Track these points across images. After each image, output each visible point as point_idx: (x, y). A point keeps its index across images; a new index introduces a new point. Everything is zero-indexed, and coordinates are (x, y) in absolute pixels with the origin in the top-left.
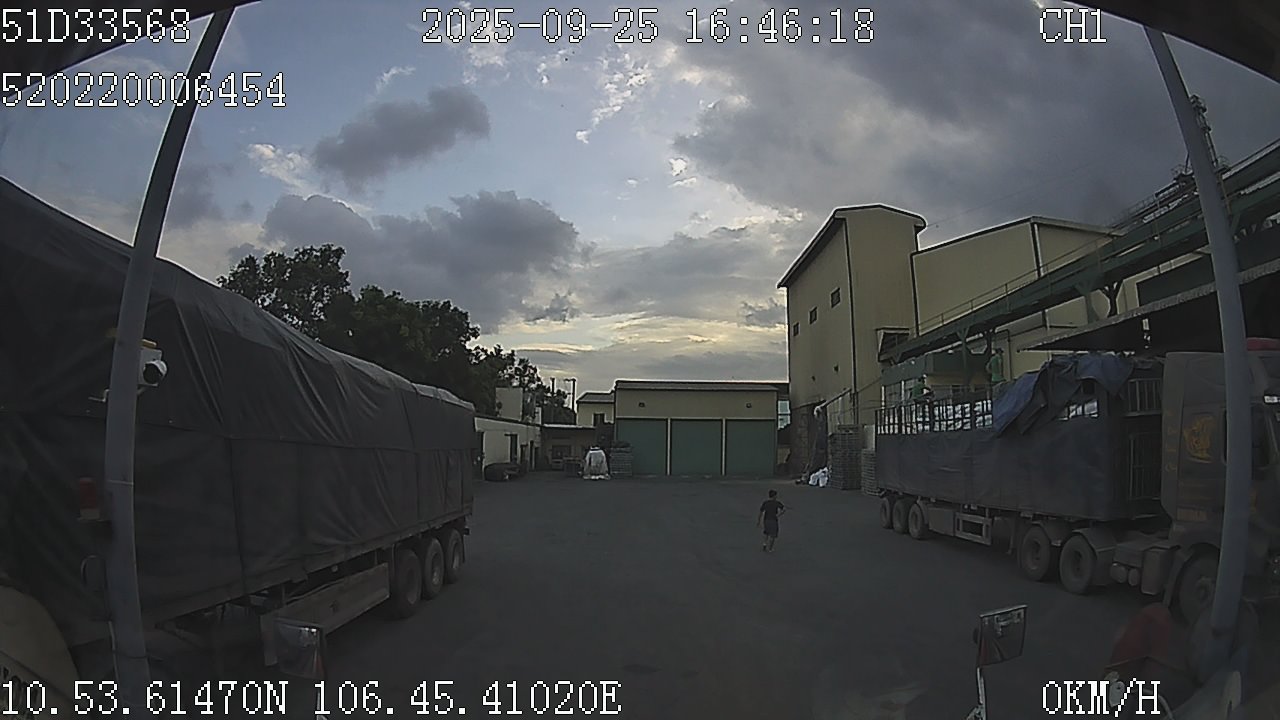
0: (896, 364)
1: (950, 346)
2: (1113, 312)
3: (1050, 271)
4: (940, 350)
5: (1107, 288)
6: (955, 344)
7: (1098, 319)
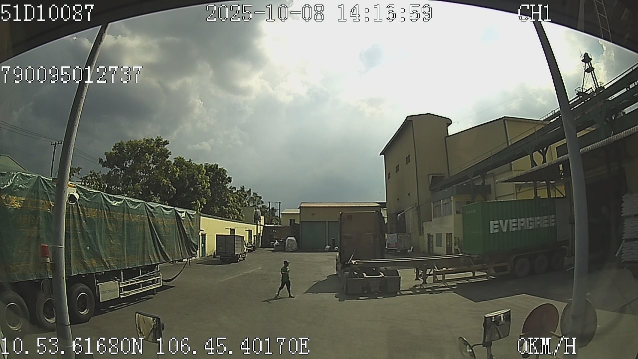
0: (438, 191)
1: (465, 182)
2: (545, 161)
3: (513, 143)
4: (460, 184)
5: (541, 150)
7: (536, 165)
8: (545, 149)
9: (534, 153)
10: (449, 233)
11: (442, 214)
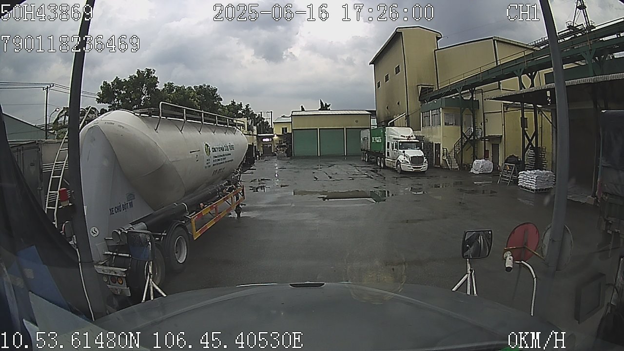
0: (427, 102)
1: (453, 95)
2: (532, 85)
3: (502, 63)
4: (449, 96)
5: (530, 74)
6: (456, 94)
7: (525, 88)
8: (534, 73)
9: (522, 76)
10: (437, 143)
11: (431, 125)
